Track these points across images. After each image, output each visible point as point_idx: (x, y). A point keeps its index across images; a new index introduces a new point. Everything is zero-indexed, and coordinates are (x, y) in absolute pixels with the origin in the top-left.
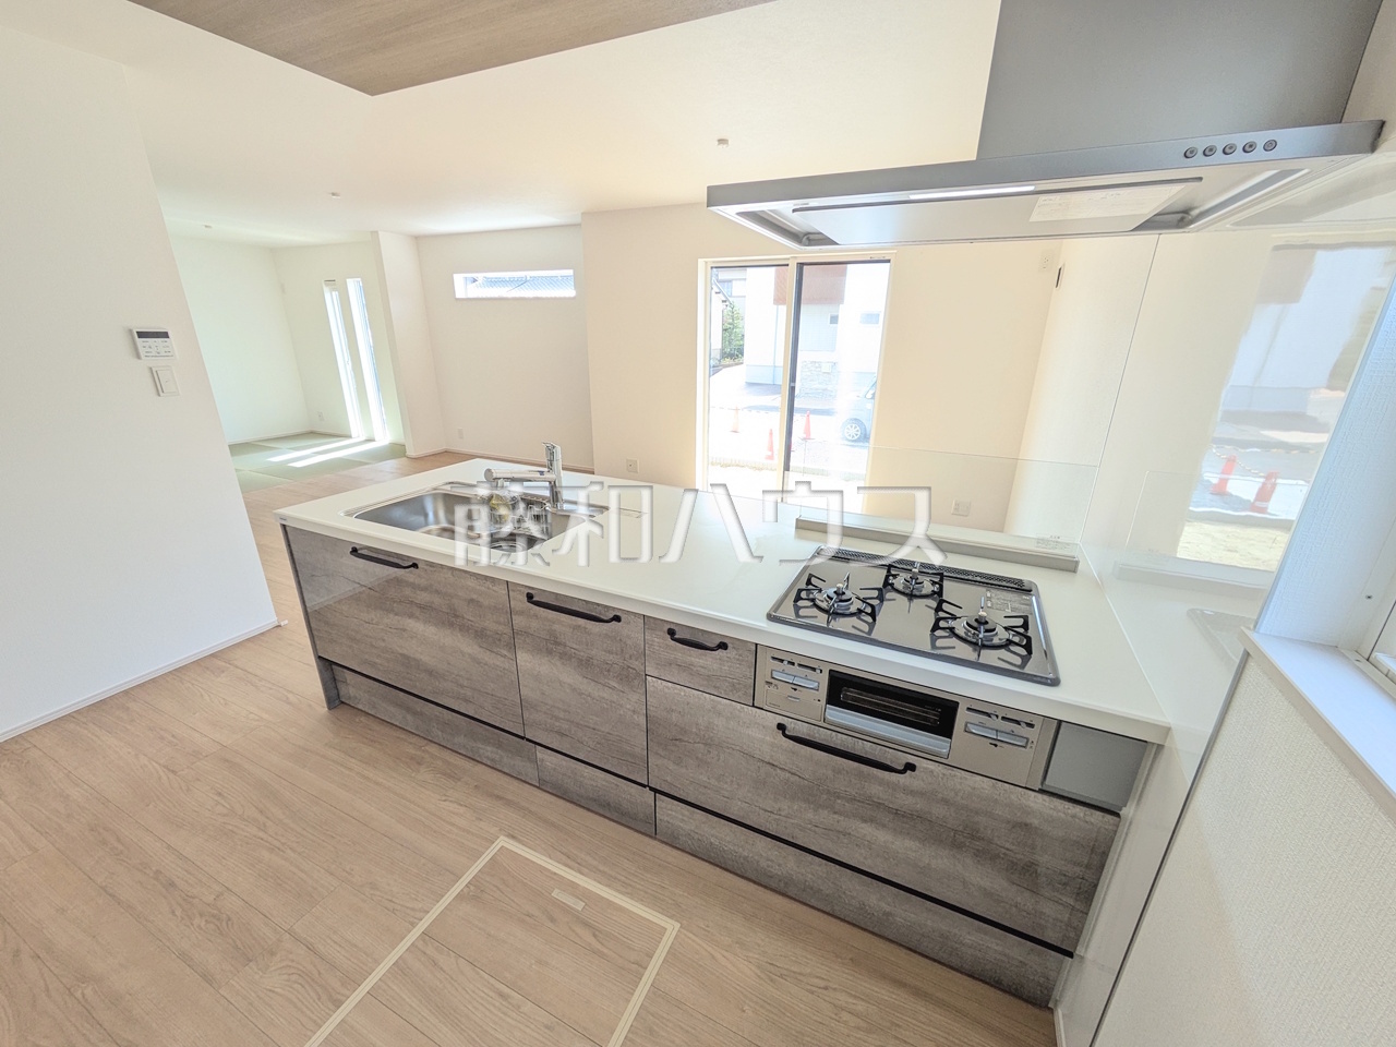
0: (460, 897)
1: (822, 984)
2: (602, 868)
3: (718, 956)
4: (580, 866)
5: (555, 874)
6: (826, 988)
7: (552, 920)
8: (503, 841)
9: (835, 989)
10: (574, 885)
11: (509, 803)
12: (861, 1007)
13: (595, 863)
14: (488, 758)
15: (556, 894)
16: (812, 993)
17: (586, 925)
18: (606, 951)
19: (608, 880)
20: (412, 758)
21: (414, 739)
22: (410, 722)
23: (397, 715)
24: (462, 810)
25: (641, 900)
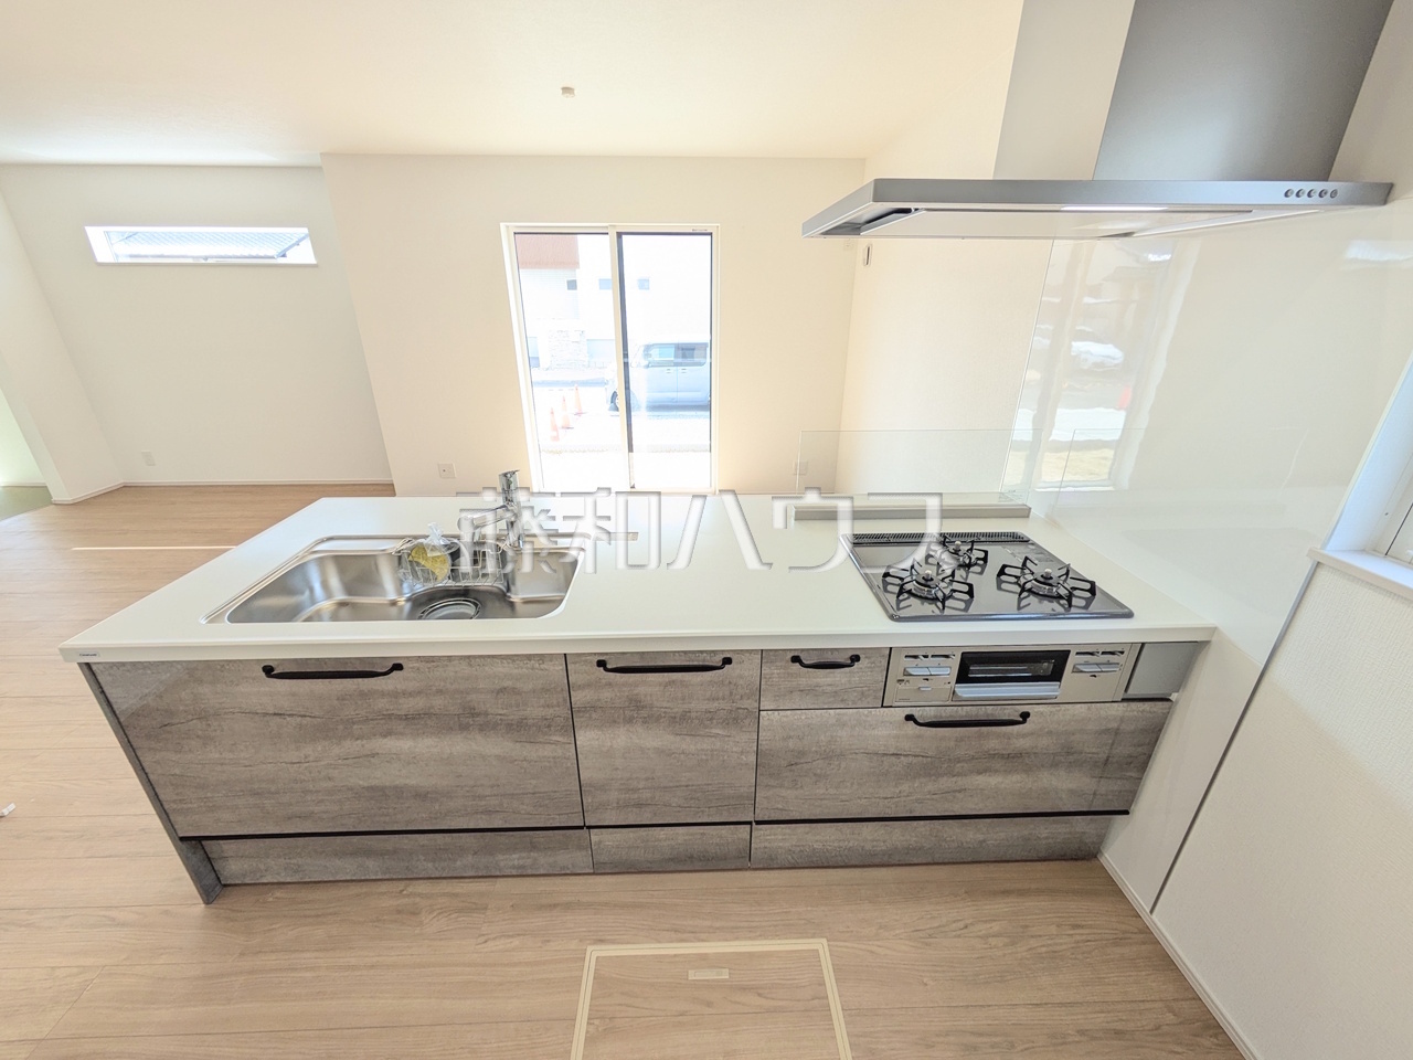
0: (590, 1040)
1: (961, 925)
2: (718, 924)
3: (874, 949)
4: (695, 935)
5: (675, 956)
6: (966, 927)
7: (709, 1004)
8: (594, 953)
9: (972, 924)
10: (703, 957)
11: (568, 907)
12: (996, 927)
13: (708, 923)
14: (514, 867)
15: (693, 975)
16: (959, 936)
17: (743, 989)
18: (780, 1003)
19: (733, 933)
20: (399, 912)
21: (384, 887)
22: (373, 866)
23: (347, 867)
24: (516, 942)
25: (776, 936)
